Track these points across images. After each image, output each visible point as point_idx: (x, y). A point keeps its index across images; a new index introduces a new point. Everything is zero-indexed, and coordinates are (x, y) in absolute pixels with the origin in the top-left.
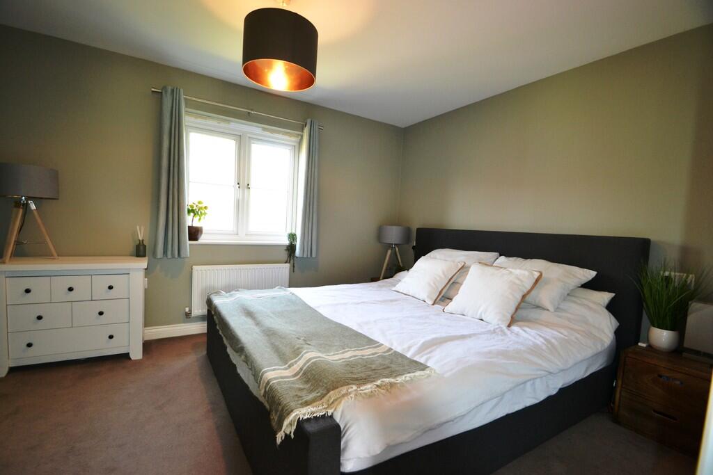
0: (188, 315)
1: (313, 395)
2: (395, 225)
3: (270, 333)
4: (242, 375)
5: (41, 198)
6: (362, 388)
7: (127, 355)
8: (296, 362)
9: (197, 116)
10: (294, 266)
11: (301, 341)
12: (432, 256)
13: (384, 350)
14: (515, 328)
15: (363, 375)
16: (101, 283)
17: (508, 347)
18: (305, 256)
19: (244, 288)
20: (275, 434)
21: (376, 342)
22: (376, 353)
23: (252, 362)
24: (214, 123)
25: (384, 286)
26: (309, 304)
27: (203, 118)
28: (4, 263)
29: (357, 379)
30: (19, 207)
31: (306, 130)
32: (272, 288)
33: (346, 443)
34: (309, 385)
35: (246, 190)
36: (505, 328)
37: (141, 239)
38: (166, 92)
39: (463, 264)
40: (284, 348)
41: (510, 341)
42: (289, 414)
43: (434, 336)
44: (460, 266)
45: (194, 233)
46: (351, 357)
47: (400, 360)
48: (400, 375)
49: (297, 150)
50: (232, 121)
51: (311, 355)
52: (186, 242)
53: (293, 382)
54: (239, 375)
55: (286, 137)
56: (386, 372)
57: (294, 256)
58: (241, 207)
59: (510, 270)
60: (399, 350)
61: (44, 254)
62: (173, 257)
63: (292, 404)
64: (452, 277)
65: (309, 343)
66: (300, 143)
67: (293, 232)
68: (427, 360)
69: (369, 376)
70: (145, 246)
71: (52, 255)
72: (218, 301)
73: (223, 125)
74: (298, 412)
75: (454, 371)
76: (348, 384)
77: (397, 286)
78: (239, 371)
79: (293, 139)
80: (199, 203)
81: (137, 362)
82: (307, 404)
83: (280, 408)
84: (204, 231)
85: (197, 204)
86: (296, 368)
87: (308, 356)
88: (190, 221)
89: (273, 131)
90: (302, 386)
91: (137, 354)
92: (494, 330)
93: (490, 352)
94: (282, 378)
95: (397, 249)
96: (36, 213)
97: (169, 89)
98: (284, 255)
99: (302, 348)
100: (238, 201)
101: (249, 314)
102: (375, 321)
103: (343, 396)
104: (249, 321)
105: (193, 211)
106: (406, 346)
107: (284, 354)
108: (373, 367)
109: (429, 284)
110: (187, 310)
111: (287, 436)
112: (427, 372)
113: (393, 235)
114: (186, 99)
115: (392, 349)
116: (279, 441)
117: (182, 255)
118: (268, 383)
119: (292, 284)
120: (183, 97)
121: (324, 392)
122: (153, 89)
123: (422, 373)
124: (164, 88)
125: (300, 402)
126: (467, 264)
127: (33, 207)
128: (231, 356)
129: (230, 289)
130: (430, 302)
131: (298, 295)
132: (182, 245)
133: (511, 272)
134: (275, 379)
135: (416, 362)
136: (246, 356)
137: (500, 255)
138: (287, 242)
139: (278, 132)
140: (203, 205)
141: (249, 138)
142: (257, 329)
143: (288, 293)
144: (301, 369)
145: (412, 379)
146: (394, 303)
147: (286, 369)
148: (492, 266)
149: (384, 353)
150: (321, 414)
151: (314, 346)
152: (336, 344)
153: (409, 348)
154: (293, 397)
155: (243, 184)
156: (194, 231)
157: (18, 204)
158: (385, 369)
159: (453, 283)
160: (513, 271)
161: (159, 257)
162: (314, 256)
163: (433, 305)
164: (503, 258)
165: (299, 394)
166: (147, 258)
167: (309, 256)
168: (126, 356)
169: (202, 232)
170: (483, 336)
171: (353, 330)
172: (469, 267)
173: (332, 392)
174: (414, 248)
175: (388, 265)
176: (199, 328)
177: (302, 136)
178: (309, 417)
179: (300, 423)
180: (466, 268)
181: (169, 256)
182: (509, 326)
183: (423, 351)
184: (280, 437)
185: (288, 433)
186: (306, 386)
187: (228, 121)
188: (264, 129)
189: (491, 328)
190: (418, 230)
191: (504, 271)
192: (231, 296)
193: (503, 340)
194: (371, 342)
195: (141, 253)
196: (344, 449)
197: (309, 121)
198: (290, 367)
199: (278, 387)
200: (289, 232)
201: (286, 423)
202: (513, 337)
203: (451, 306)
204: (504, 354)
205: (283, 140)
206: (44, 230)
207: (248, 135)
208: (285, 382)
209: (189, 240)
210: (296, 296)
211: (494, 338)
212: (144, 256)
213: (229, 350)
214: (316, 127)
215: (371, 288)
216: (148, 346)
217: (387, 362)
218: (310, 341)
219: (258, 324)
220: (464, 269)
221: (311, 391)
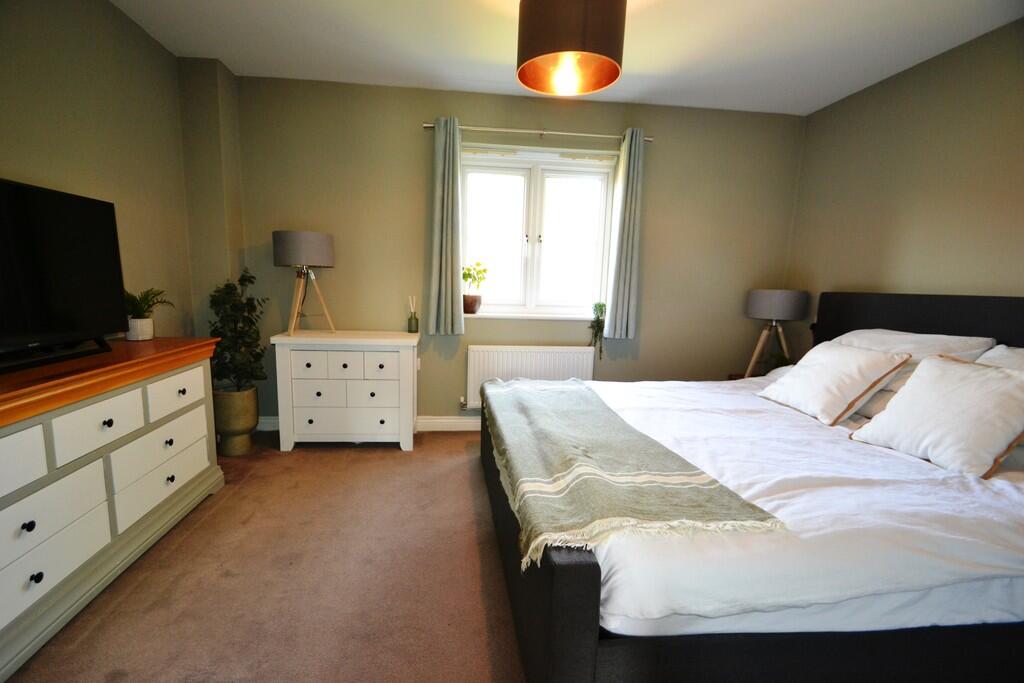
0: (463, 406)
1: (575, 520)
2: (781, 289)
3: (541, 436)
4: (504, 484)
5: (320, 267)
6: (644, 525)
7: (398, 444)
8: (563, 476)
9: (475, 150)
10: (601, 351)
11: (579, 451)
12: (843, 343)
13: (703, 482)
14: (998, 483)
15: (654, 509)
16: (373, 360)
17: (962, 512)
18: (617, 336)
19: (526, 377)
20: (522, 557)
21: (696, 468)
22: (687, 484)
23: (511, 469)
24: (497, 156)
25: (744, 388)
26: (609, 405)
27: (482, 152)
28: (289, 335)
29: (642, 512)
30: (300, 277)
31: (625, 147)
32: (564, 380)
33: (610, 592)
34: (572, 508)
35: (537, 244)
36: (971, 478)
37: (413, 311)
38: (439, 125)
39: (905, 357)
40: (553, 457)
41: (973, 503)
42: (536, 537)
43: (807, 474)
44: (898, 360)
45: (470, 305)
46: (645, 483)
47: (726, 500)
48: (715, 520)
49: (611, 179)
50: (519, 150)
51: (584, 469)
52: (460, 316)
53: (554, 500)
54: (500, 482)
55: (597, 162)
56: (697, 511)
57: (601, 336)
58: (530, 267)
59: (1008, 371)
60: (731, 485)
61: (322, 328)
62: (446, 334)
63: (544, 525)
64: (879, 380)
65: (589, 455)
66: (616, 168)
67: (603, 301)
68: (777, 508)
69: (664, 512)
70: (417, 320)
71: (330, 329)
72: (490, 391)
73: (510, 157)
74: (547, 537)
75: (821, 532)
76: (625, 515)
77: (767, 389)
78: (502, 479)
79: (606, 163)
80: (478, 265)
81: (408, 454)
82: (561, 529)
83: (529, 528)
84: (482, 302)
85: (475, 266)
86: (562, 483)
87: (581, 470)
88: (466, 289)
89: (574, 156)
90: (563, 508)
91: (407, 445)
92: (944, 480)
93: (915, 515)
94: (541, 492)
95: (780, 330)
96: (315, 283)
97: (443, 120)
98: (588, 334)
99: (575, 460)
100: (527, 259)
101: (524, 410)
102: (706, 439)
103: (613, 529)
104: (522, 419)
105: (469, 276)
106: (745, 481)
107: (551, 465)
108: (676, 501)
109: (828, 390)
110: (462, 399)
111: (533, 563)
112: (768, 524)
113: (775, 305)
114: (462, 131)
115: (717, 482)
116: (524, 567)
117: (456, 332)
118: (524, 495)
119: (597, 376)
120: (458, 127)
121: (589, 519)
122: (425, 125)
123: (758, 524)
124: (437, 121)
125: (554, 525)
126: (915, 357)
127: (313, 277)
128: (496, 460)
129: (509, 376)
130: (827, 421)
131: (597, 392)
132: (456, 317)
133: (1008, 377)
134: (532, 492)
135: (753, 507)
136: (508, 461)
137: (998, 344)
138: (591, 316)
139: (583, 156)
140: (481, 268)
141: (542, 170)
142: (528, 430)
143: (583, 387)
144: (568, 486)
145: (735, 530)
146: (757, 416)
147: (549, 483)
148: (973, 362)
149: (703, 485)
150: (578, 545)
151: (597, 460)
152: (630, 462)
153: (750, 485)
154: (548, 517)
155: (533, 237)
156: (470, 301)
157: (300, 274)
158: (693, 507)
159: (882, 390)
160: (1015, 373)
161: (431, 333)
162: (631, 336)
163: (833, 425)
164: (1001, 349)
165: (557, 515)
166: (418, 334)
167: (624, 336)
168: (396, 446)
169: (480, 303)
170: (914, 486)
171: (663, 447)
172: (916, 364)
173: (597, 522)
174: (813, 327)
175: (762, 354)
176: (474, 424)
177: (618, 157)
178: (560, 544)
179: (547, 549)
180: (908, 365)
181: (442, 332)
182: (987, 476)
183: (777, 493)
184: (525, 562)
185: (534, 559)
186: (569, 508)
187: (514, 151)
188: (563, 155)
189: (940, 474)
190: (824, 296)
191: (992, 373)
192: (508, 386)
193: (956, 499)
194: (685, 466)
195: (414, 329)
196: (606, 600)
197: (628, 132)
198: (555, 481)
199: (532, 503)
200: (597, 301)
201: (533, 546)
202: (986, 498)
203: (867, 430)
204: (948, 522)
205: (593, 166)
206: (322, 300)
207: (543, 167)
208: (544, 498)
209: (466, 312)
210: (594, 392)
211: (936, 494)
212: (417, 331)
213: (495, 452)
214: (640, 140)
215: (719, 390)
216: (419, 438)
217: (701, 499)
218: (593, 452)
219: (530, 423)
220: (906, 366)
221: (573, 516)
